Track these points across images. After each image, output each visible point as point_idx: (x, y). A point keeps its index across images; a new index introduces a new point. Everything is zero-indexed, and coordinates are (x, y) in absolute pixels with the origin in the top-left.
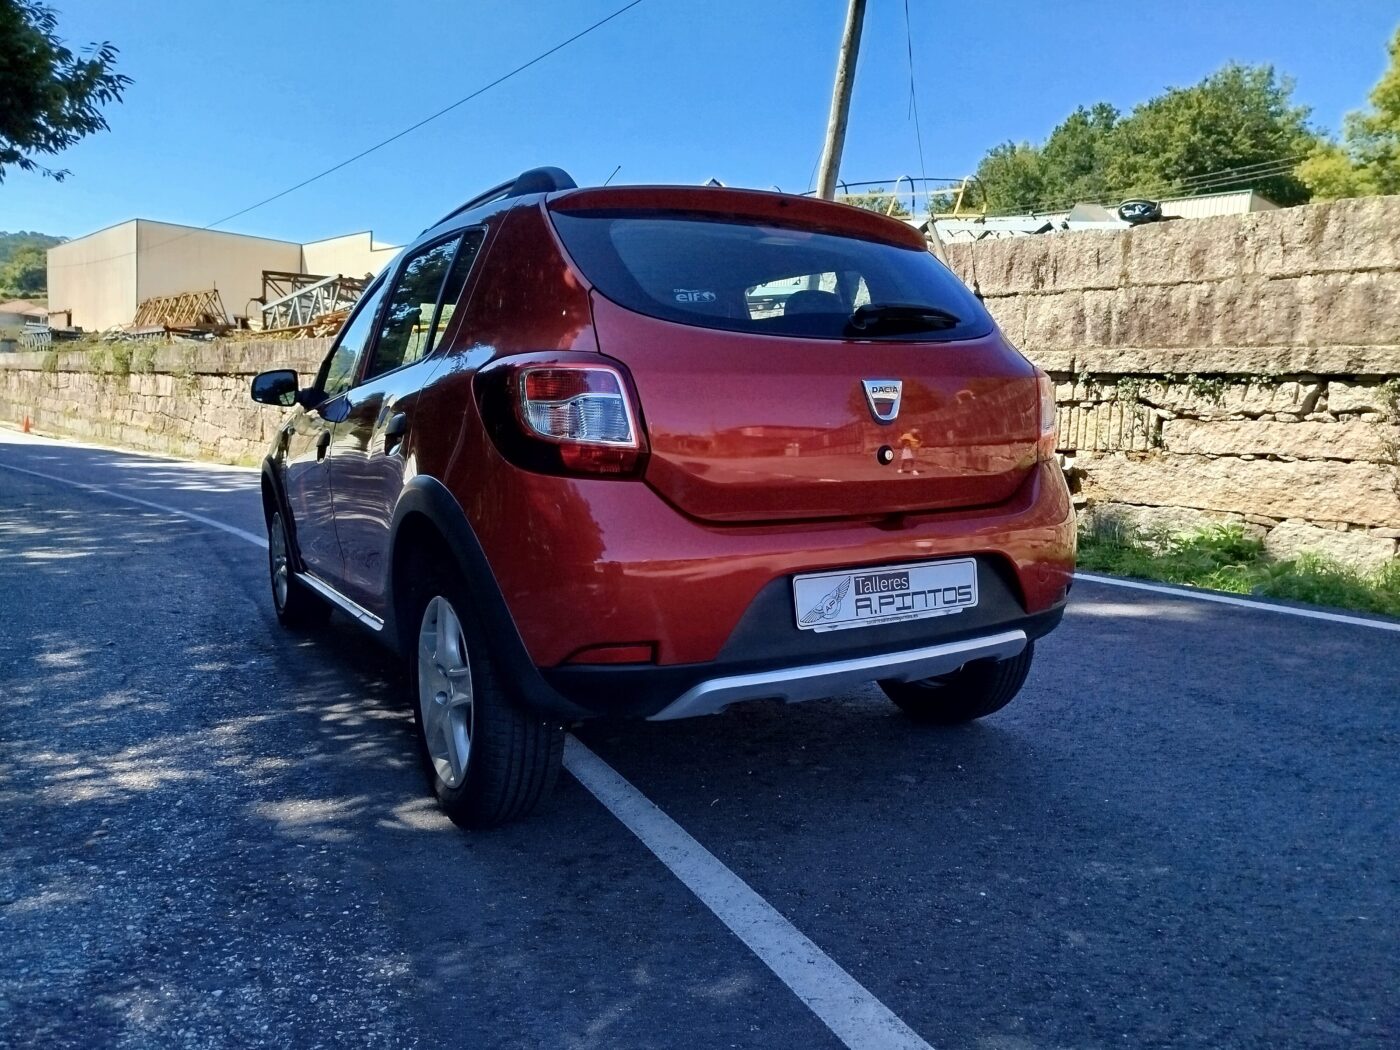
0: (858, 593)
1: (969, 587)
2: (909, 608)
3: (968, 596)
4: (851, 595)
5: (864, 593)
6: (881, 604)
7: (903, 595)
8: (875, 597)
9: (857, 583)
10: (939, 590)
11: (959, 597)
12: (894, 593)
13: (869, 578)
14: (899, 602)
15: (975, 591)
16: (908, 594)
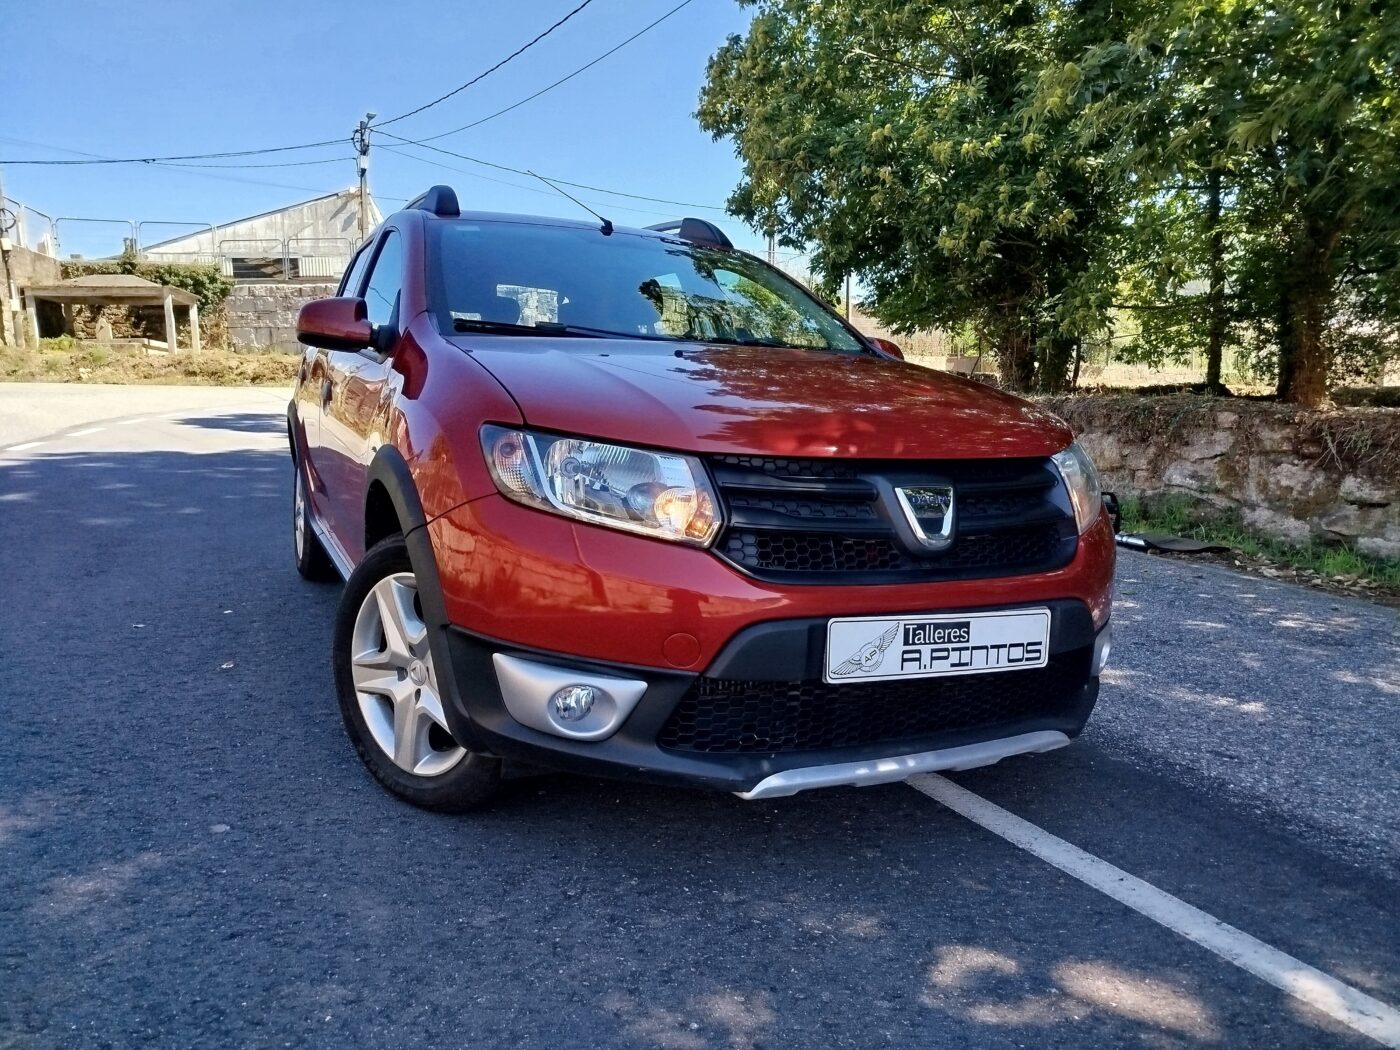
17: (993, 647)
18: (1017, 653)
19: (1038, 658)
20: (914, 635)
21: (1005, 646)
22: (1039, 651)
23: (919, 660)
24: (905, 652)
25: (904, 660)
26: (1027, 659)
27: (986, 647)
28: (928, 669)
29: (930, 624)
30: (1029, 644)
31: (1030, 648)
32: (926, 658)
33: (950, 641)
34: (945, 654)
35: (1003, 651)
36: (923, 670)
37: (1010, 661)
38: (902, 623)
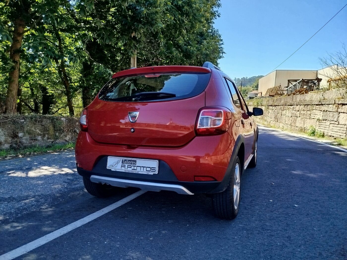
0: (122, 163)
1: (155, 168)
2: (135, 170)
3: (155, 171)
4: (120, 163)
5: (124, 163)
6: (128, 167)
7: (134, 166)
8: (126, 165)
9: (122, 161)
10: (145, 167)
11: (151, 170)
12: (132, 165)
13: (126, 160)
14: (133, 168)
15: (157, 169)
16: (136, 166)
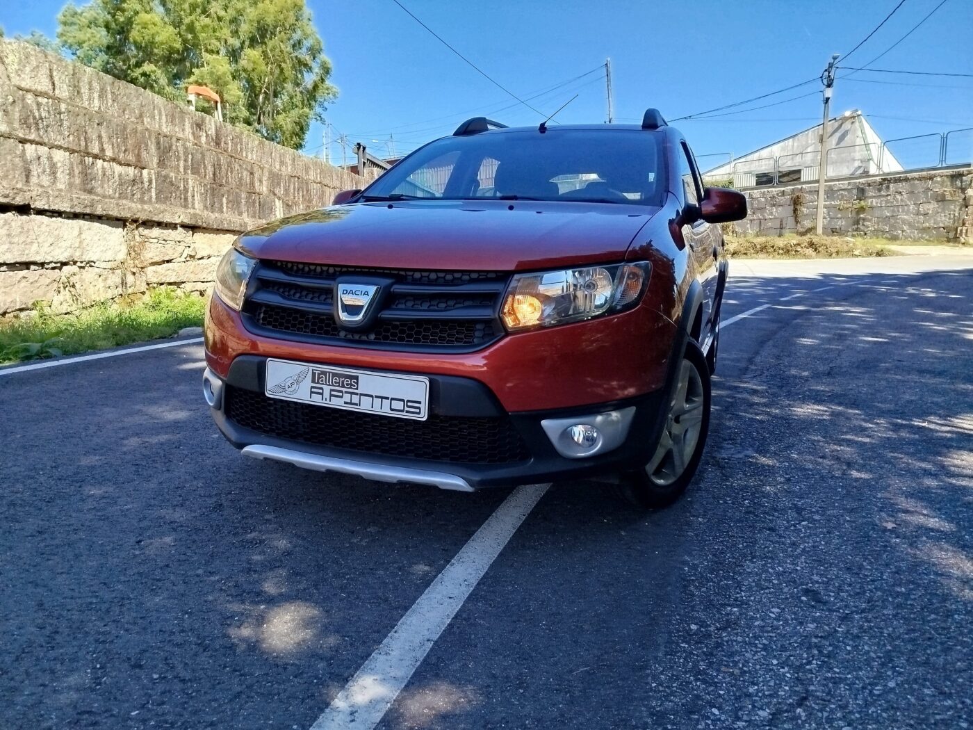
17: (377, 397)
18: (399, 405)
19: (419, 413)
20: (319, 378)
21: (387, 398)
22: (419, 408)
23: (322, 394)
24: (312, 387)
25: (312, 392)
26: (407, 412)
27: (372, 396)
28: (328, 402)
29: (329, 373)
30: (408, 401)
31: (409, 404)
32: (327, 394)
33: (343, 386)
34: (341, 394)
35: (386, 402)
36: (324, 401)
37: (392, 410)
38: (311, 369)
